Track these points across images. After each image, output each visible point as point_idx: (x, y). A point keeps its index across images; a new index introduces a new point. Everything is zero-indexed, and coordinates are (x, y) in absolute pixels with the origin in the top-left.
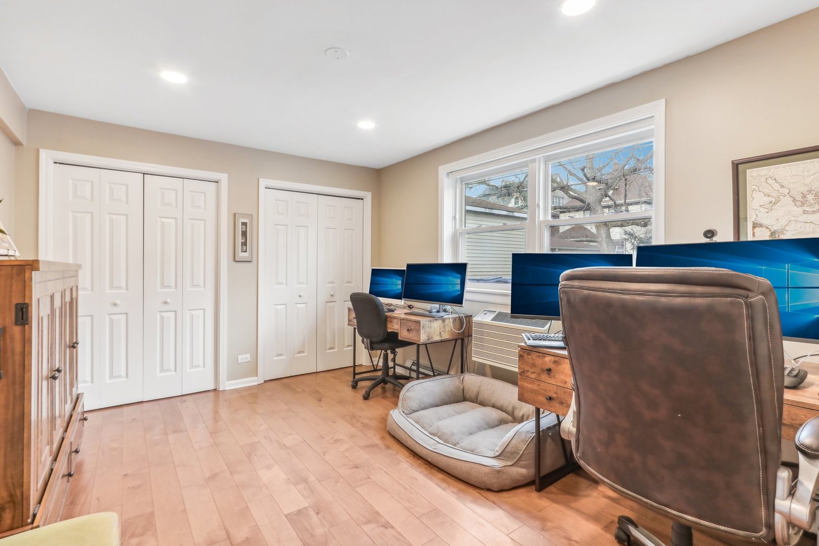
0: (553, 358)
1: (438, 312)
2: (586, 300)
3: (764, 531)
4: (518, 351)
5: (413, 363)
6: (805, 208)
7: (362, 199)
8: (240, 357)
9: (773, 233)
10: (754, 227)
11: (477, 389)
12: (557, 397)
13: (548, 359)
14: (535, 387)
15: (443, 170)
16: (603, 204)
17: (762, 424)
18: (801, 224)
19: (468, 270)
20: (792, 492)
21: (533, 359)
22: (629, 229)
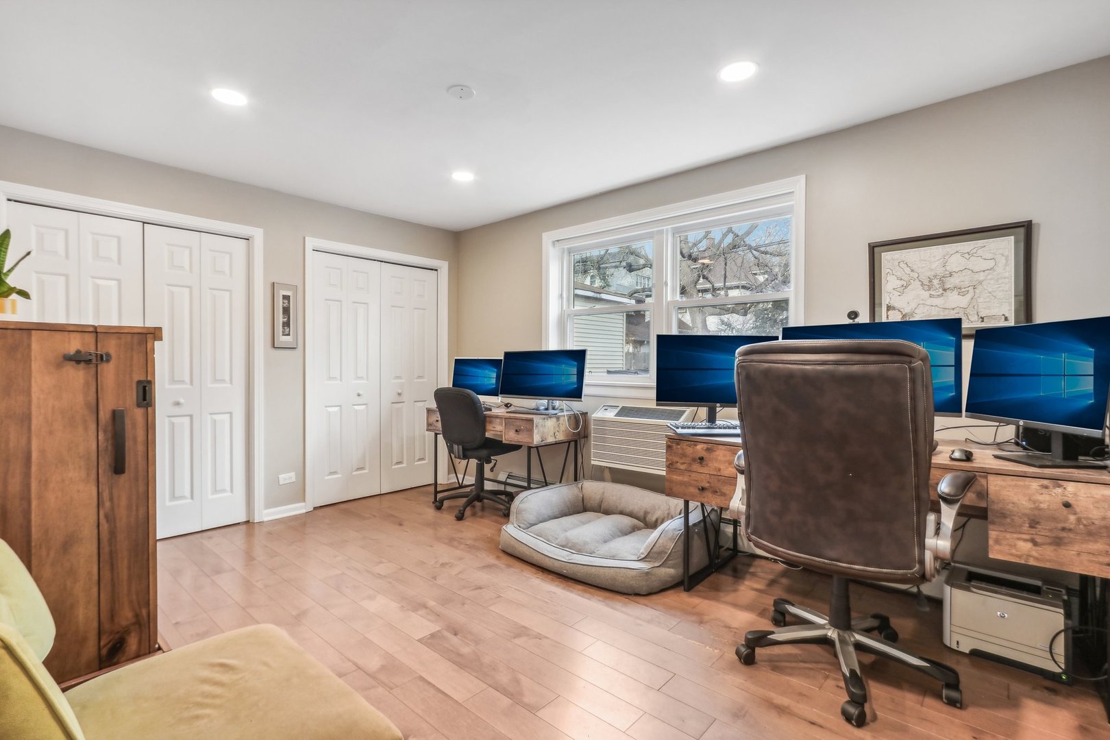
0: (705, 446)
1: (547, 409)
2: (767, 373)
3: (917, 567)
4: (665, 442)
5: (509, 475)
6: (931, 292)
7: (436, 270)
8: (281, 477)
9: (904, 316)
10: (888, 310)
11: (599, 496)
12: (711, 487)
13: (699, 447)
14: (686, 479)
15: (548, 237)
16: (699, 287)
17: (917, 475)
18: (928, 307)
19: (588, 357)
20: (937, 532)
21: (682, 449)
22: (725, 318)
